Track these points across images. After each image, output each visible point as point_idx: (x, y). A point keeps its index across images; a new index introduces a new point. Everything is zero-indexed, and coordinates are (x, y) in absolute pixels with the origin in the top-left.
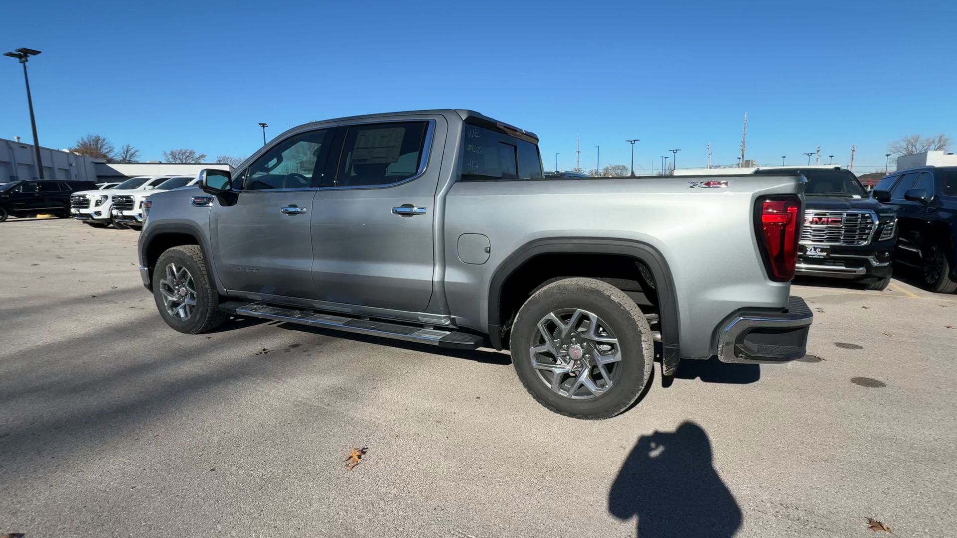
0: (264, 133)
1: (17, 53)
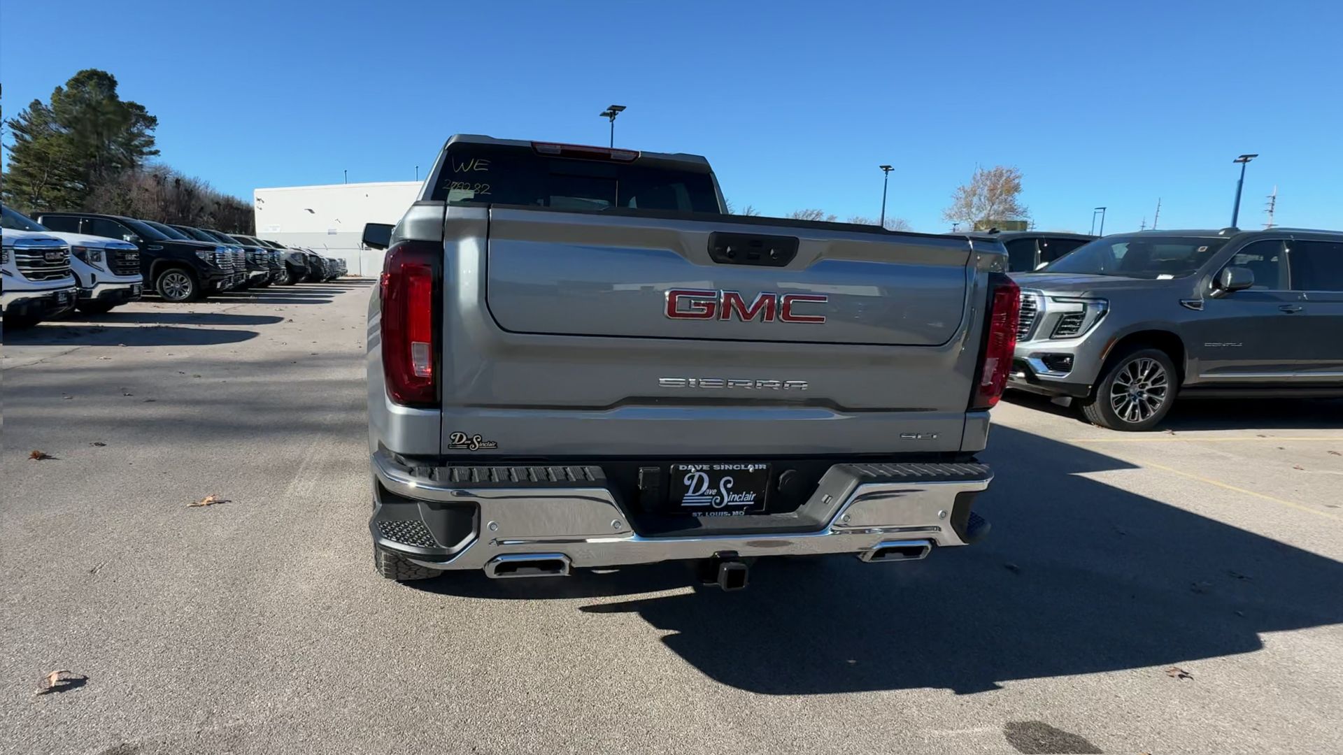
0: (886, 180)
1: (609, 111)
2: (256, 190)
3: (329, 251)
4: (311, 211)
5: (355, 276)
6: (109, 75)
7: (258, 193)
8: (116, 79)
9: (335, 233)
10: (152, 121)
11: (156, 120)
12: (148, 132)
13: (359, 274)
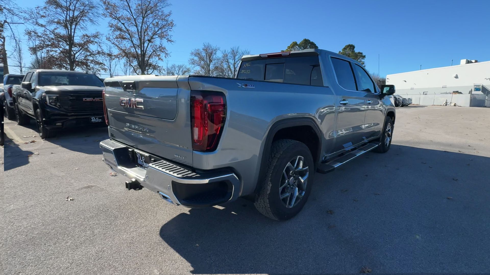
2: (387, 75)
3: (408, 96)
4: (405, 81)
5: (417, 104)
6: (353, 45)
7: (388, 76)
8: (355, 46)
9: (413, 89)
10: (364, 57)
11: (365, 56)
12: (363, 60)
13: (419, 104)
